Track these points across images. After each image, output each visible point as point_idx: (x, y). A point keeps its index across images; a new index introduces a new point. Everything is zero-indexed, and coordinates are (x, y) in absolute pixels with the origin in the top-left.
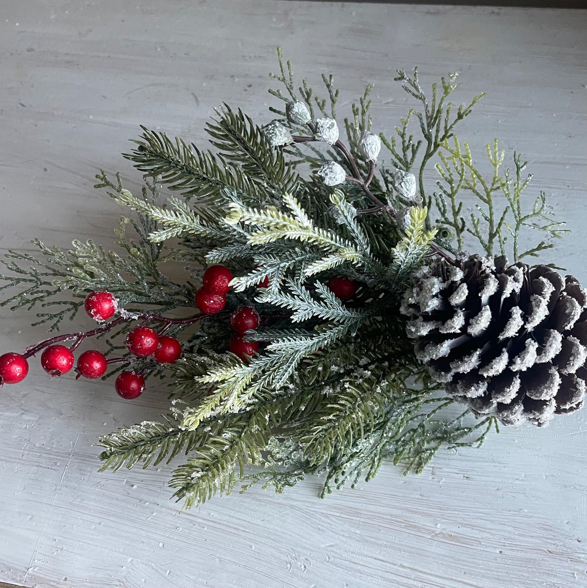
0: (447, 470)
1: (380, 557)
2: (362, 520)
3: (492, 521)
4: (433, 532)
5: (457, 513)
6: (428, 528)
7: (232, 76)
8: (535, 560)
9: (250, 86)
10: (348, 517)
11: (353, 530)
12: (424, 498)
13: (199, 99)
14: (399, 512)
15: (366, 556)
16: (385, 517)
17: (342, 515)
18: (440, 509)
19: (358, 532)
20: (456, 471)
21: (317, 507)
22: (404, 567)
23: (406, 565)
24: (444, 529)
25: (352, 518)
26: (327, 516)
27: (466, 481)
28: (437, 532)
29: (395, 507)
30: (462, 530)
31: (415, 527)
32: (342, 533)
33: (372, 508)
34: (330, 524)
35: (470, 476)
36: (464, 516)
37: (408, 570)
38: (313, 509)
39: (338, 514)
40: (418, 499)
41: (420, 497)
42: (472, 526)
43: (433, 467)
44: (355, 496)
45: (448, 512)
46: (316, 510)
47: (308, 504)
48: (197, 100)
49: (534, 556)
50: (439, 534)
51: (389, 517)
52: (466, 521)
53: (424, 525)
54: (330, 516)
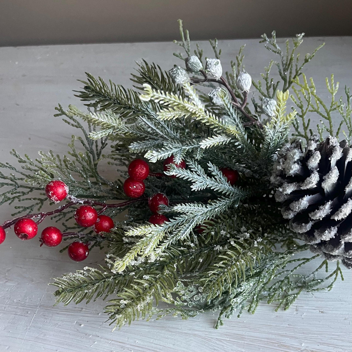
0: (308, 307)
2: (246, 342)
3: (342, 340)
4: (299, 349)
5: (316, 335)
6: (295, 346)
10: (236, 341)
11: (240, 349)
12: (291, 326)
14: (273, 336)
16: (263, 340)
17: (231, 340)
18: (303, 334)
20: (314, 308)
21: (213, 334)
24: (307, 347)
25: (239, 341)
26: (220, 340)
27: (322, 314)
28: (302, 349)
29: (270, 333)
30: (321, 347)
31: (286, 346)
33: (252, 334)
35: (325, 311)
36: (322, 338)
38: (211, 336)
39: (228, 339)
41: (288, 326)
42: (328, 345)
43: (297, 306)
44: (241, 326)
45: (310, 335)
46: (212, 336)
47: (207, 333)
51: (266, 340)
52: (323, 341)
53: (291, 344)
54: (222, 341)
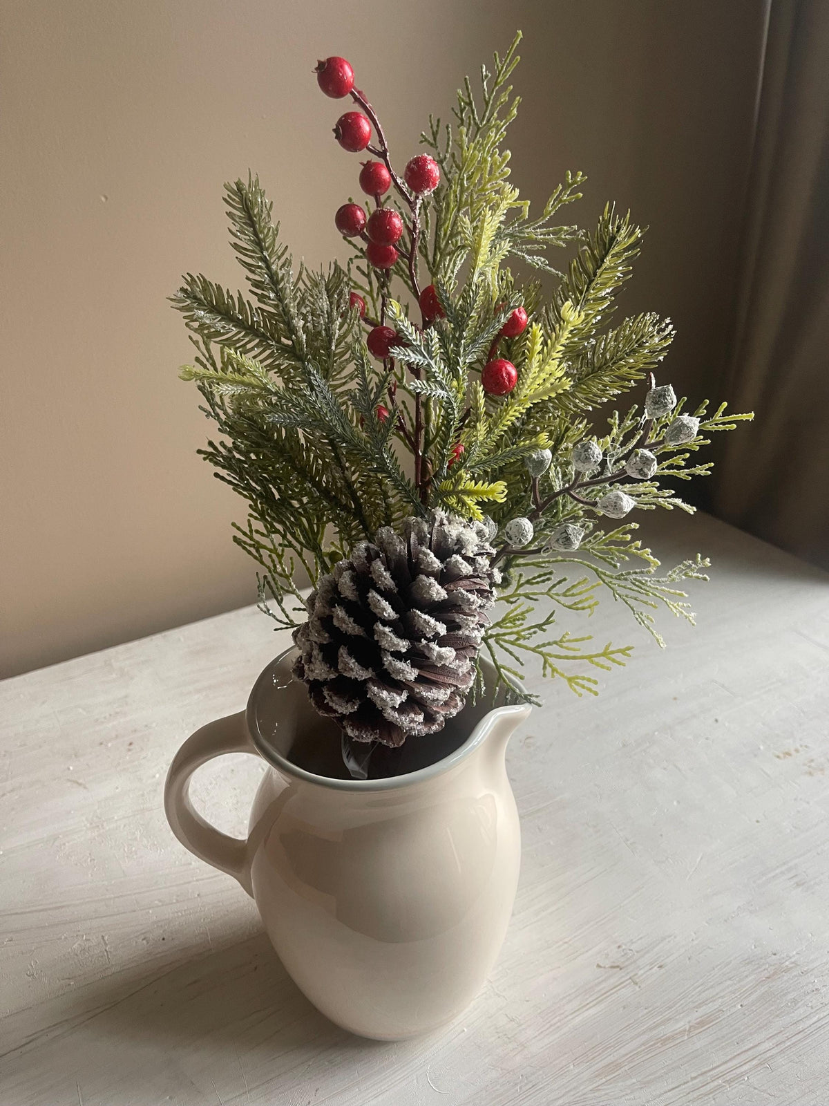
0: (642, 972)
1: (671, 1087)
2: (626, 1068)
3: (712, 987)
4: (685, 1031)
5: (683, 1001)
6: (678, 1031)
7: (101, 744)
8: (766, 991)
9: (131, 744)
10: (614, 1075)
11: (628, 1083)
12: (650, 1009)
13: (81, 781)
14: (645, 1037)
15: (661, 1095)
16: (639, 1050)
17: (608, 1078)
18: (670, 1008)
19: (634, 1080)
20: (648, 967)
21: (581, 1088)
22: (695, 1078)
23: (694, 1075)
24: (689, 1022)
25: (616, 1074)
26: (596, 1089)
27: (663, 970)
28: (687, 1029)
29: (639, 1035)
30: (703, 1011)
31: (669, 1038)
32: (624, 1093)
33: (623, 1051)
34: (606, 1094)
35: (662, 964)
36: (691, 1000)
37: (700, 1078)
38: (580, 1093)
39: (604, 1080)
40: (647, 1013)
41: (647, 1011)
42: (704, 1003)
43: (630, 978)
44: (600, 1051)
45: (677, 1006)
46: (584, 1092)
47: (572, 1093)
48: (80, 784)
49: (763, 989)
50: (690, 1029)
51: (643, 1047)
52: (696, 1001)
53: (673, 1031)
54: (599, 1088)
